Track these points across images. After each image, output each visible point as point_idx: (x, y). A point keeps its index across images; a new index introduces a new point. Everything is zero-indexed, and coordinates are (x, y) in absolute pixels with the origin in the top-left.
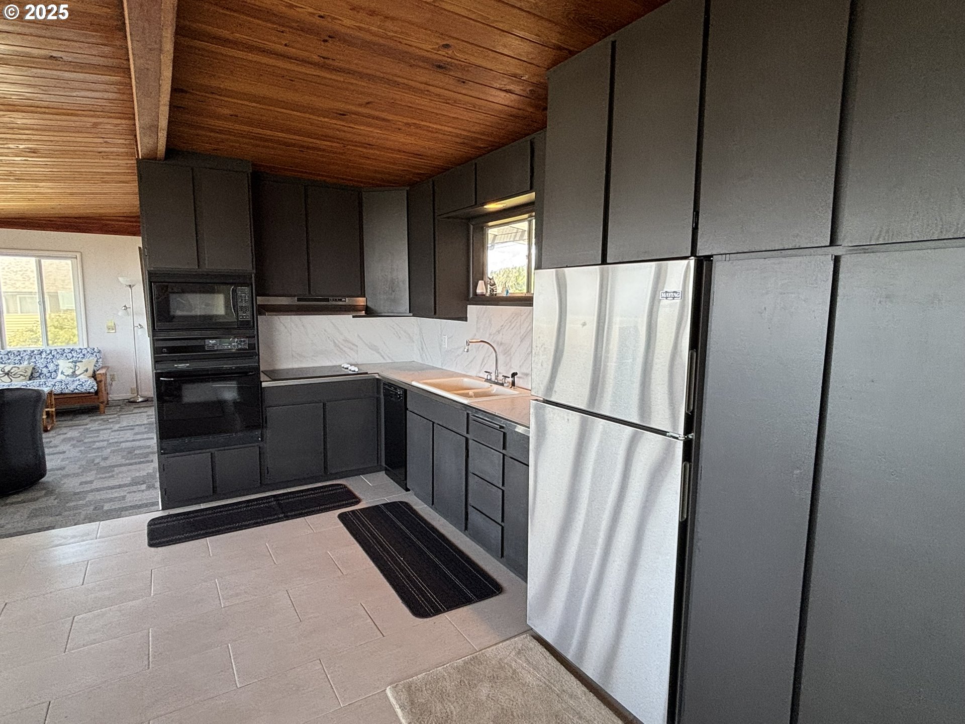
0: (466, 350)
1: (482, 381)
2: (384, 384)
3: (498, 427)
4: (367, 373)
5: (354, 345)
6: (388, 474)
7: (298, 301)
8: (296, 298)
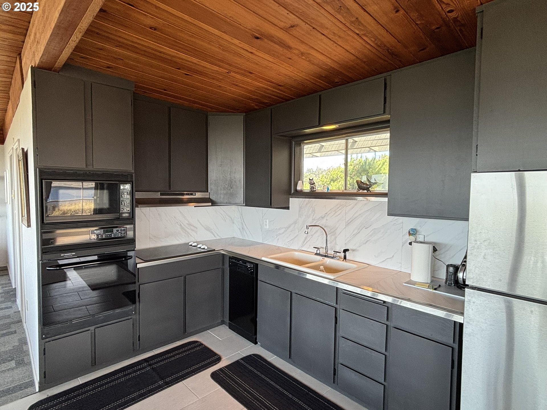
0: (306, 232)
1: (313, 254)
2: (230, 258)
3: (382, 302)
4: (214, 250)
5: (195, 227)
6: (231, 327)
7: (161, 195)
8: (159, 193)
